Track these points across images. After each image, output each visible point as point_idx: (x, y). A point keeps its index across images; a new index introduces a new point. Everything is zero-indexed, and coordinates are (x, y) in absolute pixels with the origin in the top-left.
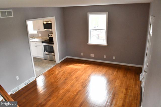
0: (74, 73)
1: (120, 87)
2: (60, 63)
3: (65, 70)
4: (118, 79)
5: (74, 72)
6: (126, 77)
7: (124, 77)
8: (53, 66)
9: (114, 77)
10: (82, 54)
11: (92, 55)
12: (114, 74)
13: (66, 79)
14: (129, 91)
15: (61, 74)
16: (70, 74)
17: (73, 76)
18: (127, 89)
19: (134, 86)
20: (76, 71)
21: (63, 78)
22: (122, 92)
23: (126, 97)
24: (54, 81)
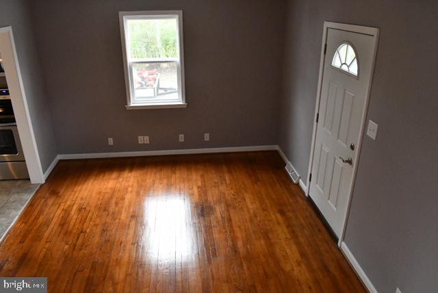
0: (117, 204)
1: (264, 210)
2: (46, 181)
3: (79, 201)
4: (246, 192)
5: (114, 200)
6: (259, 181)
7: (256, 183)
8: (28, 198)
9: (232, 188)
10: (111, 141)
11: (144, 139)
12: (228, 182)
13: (104, 230)
14: (290, 214)
15: (75, 217)
16: (105, 210)
17: (120, 212)
18: (282, 213)
19: (291, 200)
20: (116, 195)
21: (91, 230)
22: (279, 223)
23: (293, 232)
24: (66, 247)
